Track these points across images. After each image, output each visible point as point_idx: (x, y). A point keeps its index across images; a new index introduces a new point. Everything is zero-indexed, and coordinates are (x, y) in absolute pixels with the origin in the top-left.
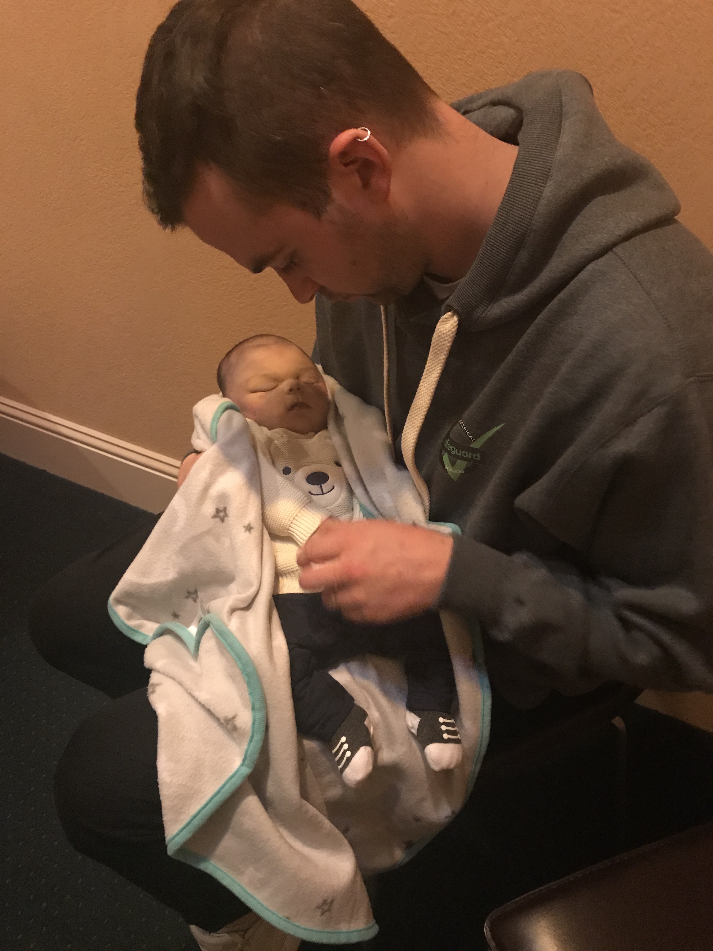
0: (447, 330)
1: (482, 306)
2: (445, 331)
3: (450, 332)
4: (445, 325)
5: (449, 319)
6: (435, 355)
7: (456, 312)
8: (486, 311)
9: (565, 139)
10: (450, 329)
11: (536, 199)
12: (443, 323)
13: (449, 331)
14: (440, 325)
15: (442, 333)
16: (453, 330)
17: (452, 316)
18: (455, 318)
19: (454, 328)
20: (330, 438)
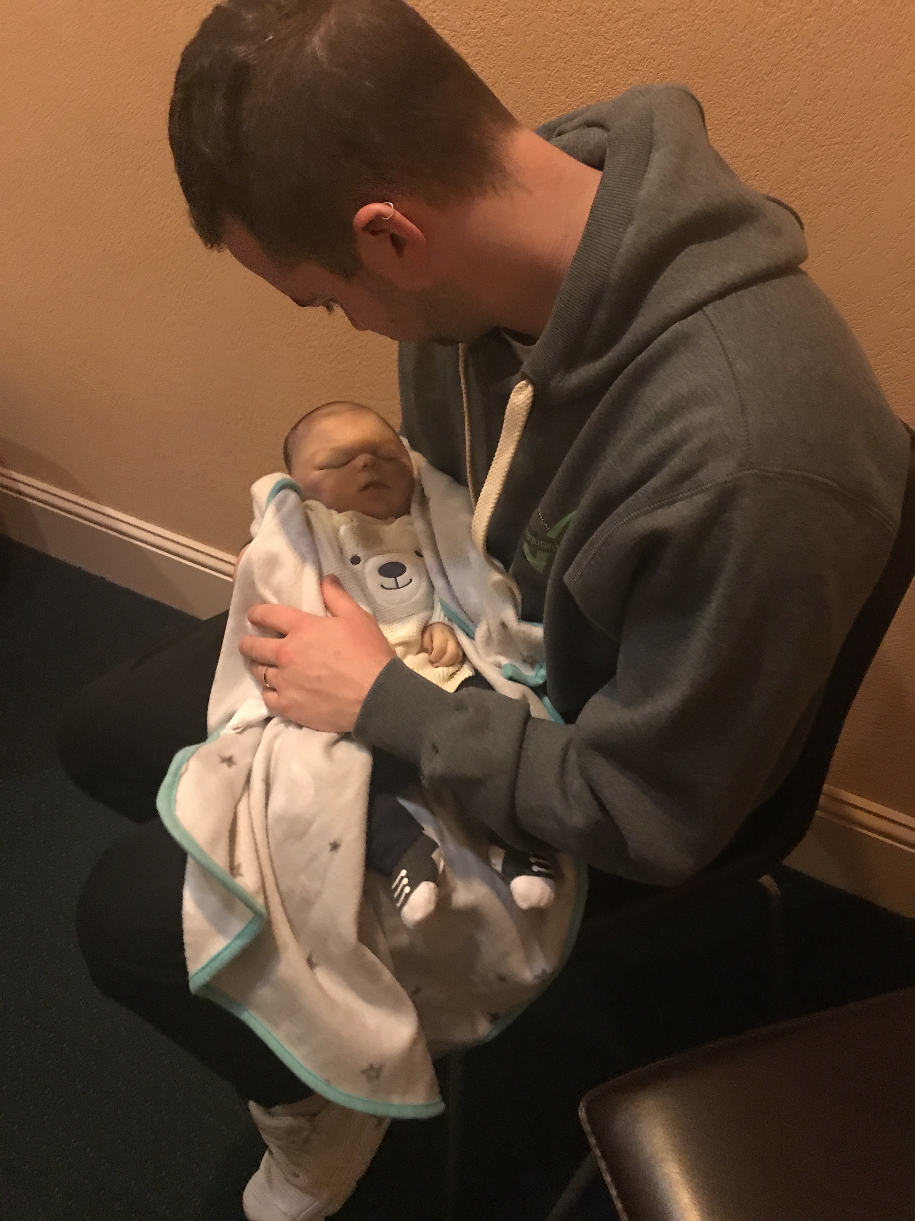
0: (521, 402)
1: (559, 374)
2: (518, 404)
3: (524, 405)
4: (519, 396)
5: (523, 389)
6: (509, 431)
7: (531, 382)
8: (563, 380)
9: (653, 174)
10: (524, 400)
11: (614, 248)
12: (517, 393)
13: (523, 403)
14: (514, 395)
15: (516, 405)
16: (528, 402)
17: (527, 386)
18: (530, 388)
19: (528, 399)
20: (412, 524)
